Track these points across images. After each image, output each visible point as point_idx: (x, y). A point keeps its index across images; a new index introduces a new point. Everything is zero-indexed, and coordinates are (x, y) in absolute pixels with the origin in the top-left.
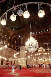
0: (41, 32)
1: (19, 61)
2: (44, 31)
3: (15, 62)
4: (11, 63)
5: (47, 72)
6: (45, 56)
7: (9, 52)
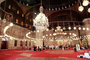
0: (61, 8)
1: (35, 42)
2: (66, 7)
3: (30, 43)
4: (26, 44)
5: (63, 53)
6: (62, 36)
7: (23, 32)
